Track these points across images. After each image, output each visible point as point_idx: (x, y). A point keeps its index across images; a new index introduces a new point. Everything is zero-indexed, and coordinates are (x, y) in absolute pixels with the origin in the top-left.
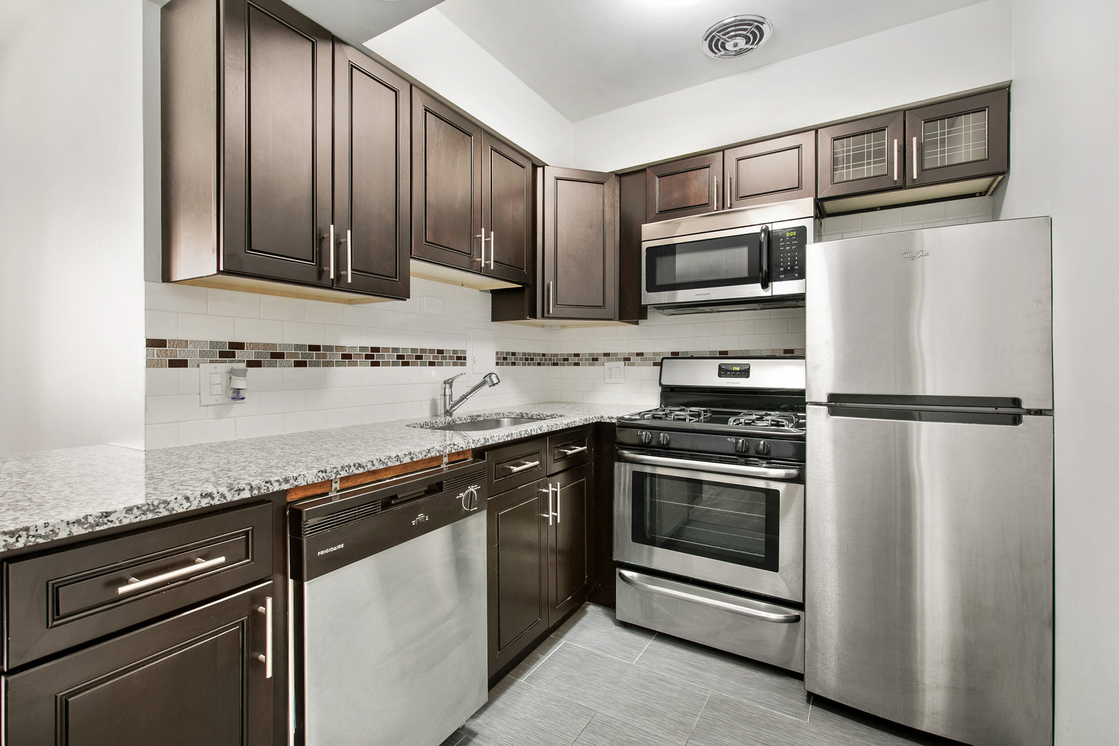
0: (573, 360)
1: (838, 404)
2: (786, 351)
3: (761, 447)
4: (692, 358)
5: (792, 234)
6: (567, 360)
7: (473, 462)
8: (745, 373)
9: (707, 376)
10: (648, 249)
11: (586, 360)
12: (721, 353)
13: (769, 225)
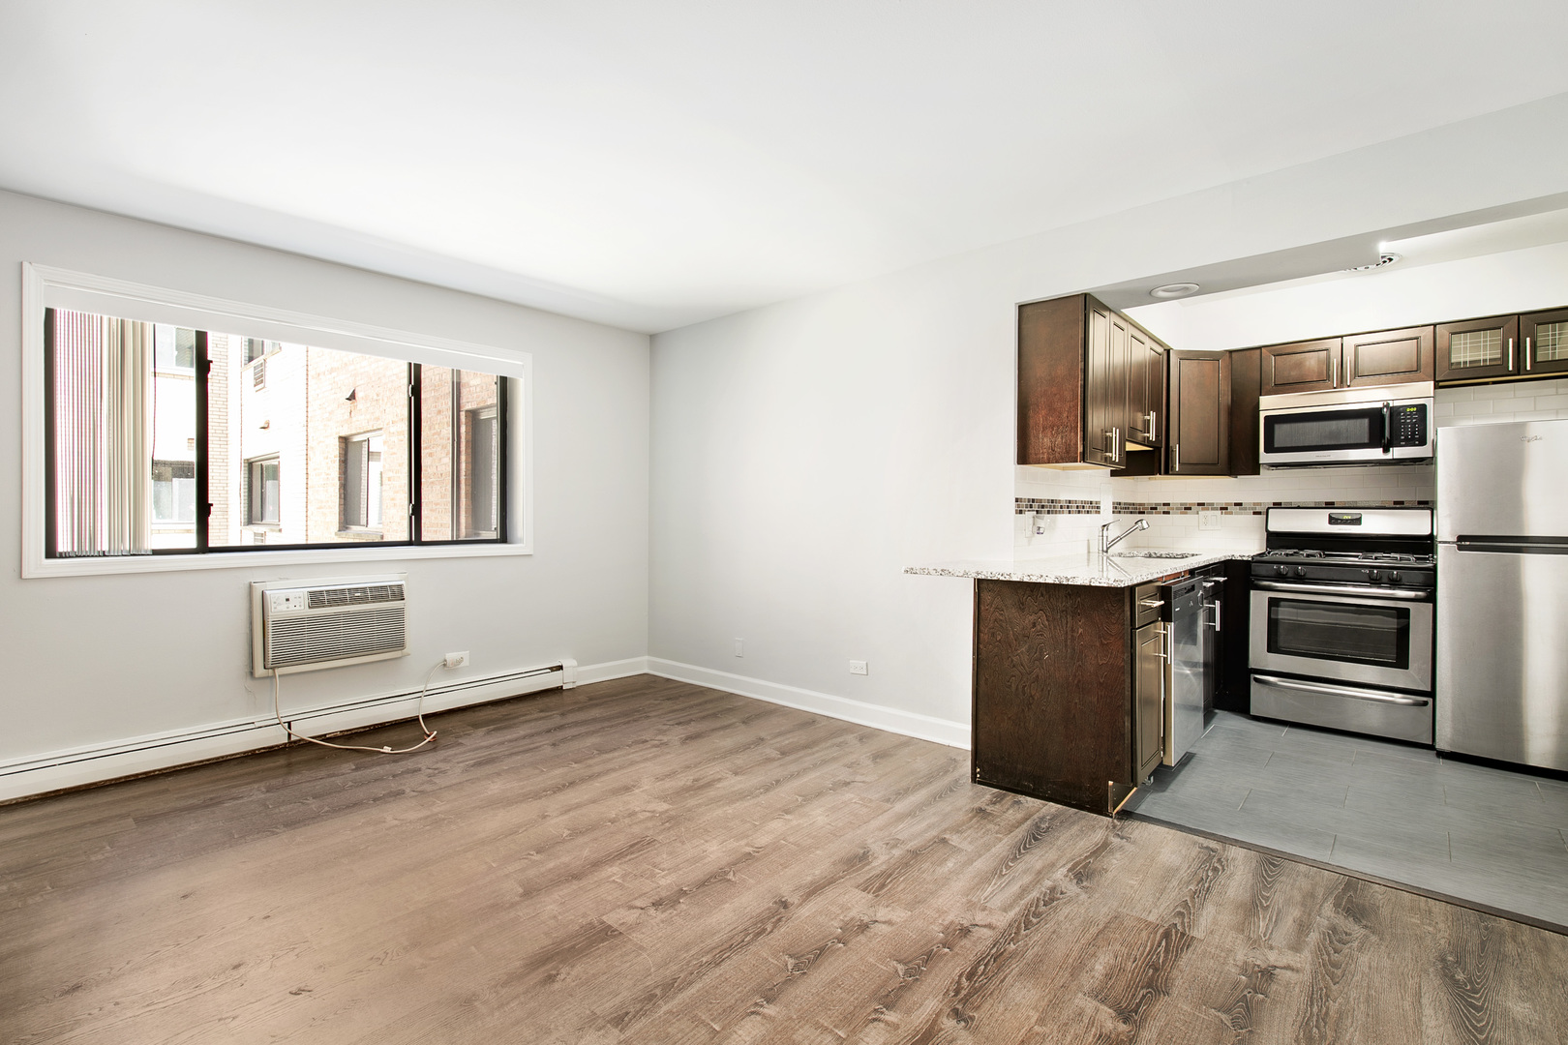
0: (1161, 509)
1: (1466, 542)
2: (1395, 503)
3: (1395, 576)
4: (1299, 508)
5: (1412, 410)
6: (1156, 509)
7: (1189, 579)
8: (1357, 521)
9: (1317, 523)
10: (1266, 418)
11: (1177, 508)
12: (1327, 503)
13: (1391, 402)
